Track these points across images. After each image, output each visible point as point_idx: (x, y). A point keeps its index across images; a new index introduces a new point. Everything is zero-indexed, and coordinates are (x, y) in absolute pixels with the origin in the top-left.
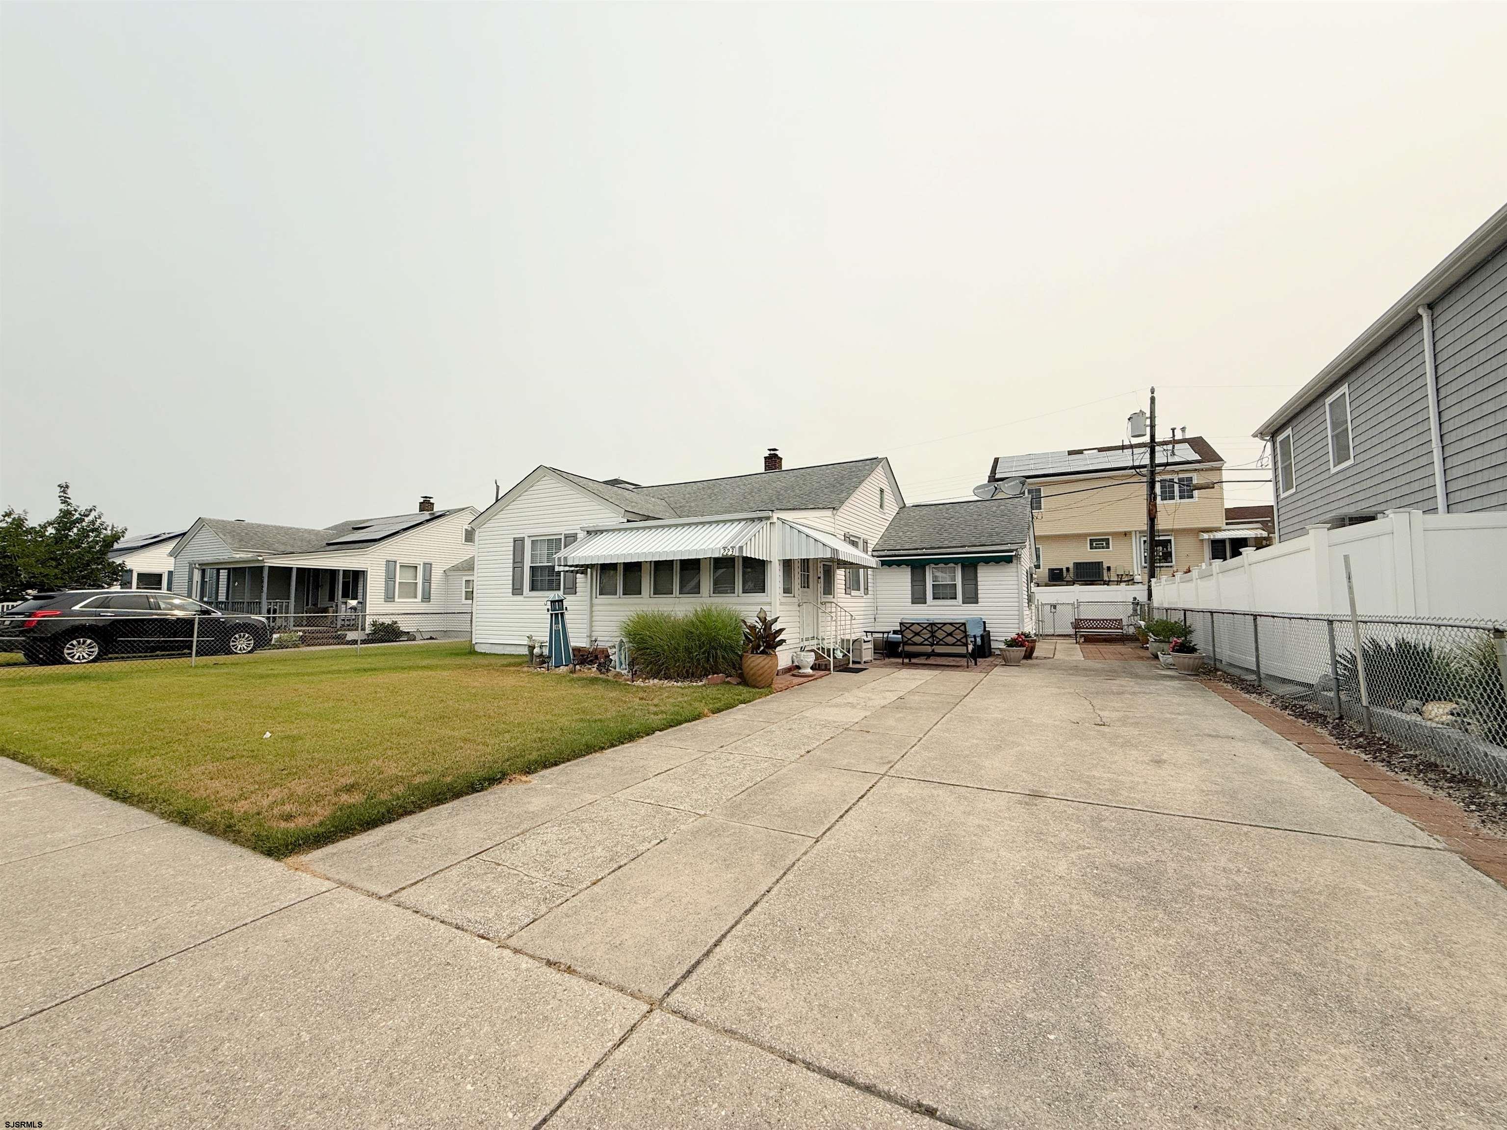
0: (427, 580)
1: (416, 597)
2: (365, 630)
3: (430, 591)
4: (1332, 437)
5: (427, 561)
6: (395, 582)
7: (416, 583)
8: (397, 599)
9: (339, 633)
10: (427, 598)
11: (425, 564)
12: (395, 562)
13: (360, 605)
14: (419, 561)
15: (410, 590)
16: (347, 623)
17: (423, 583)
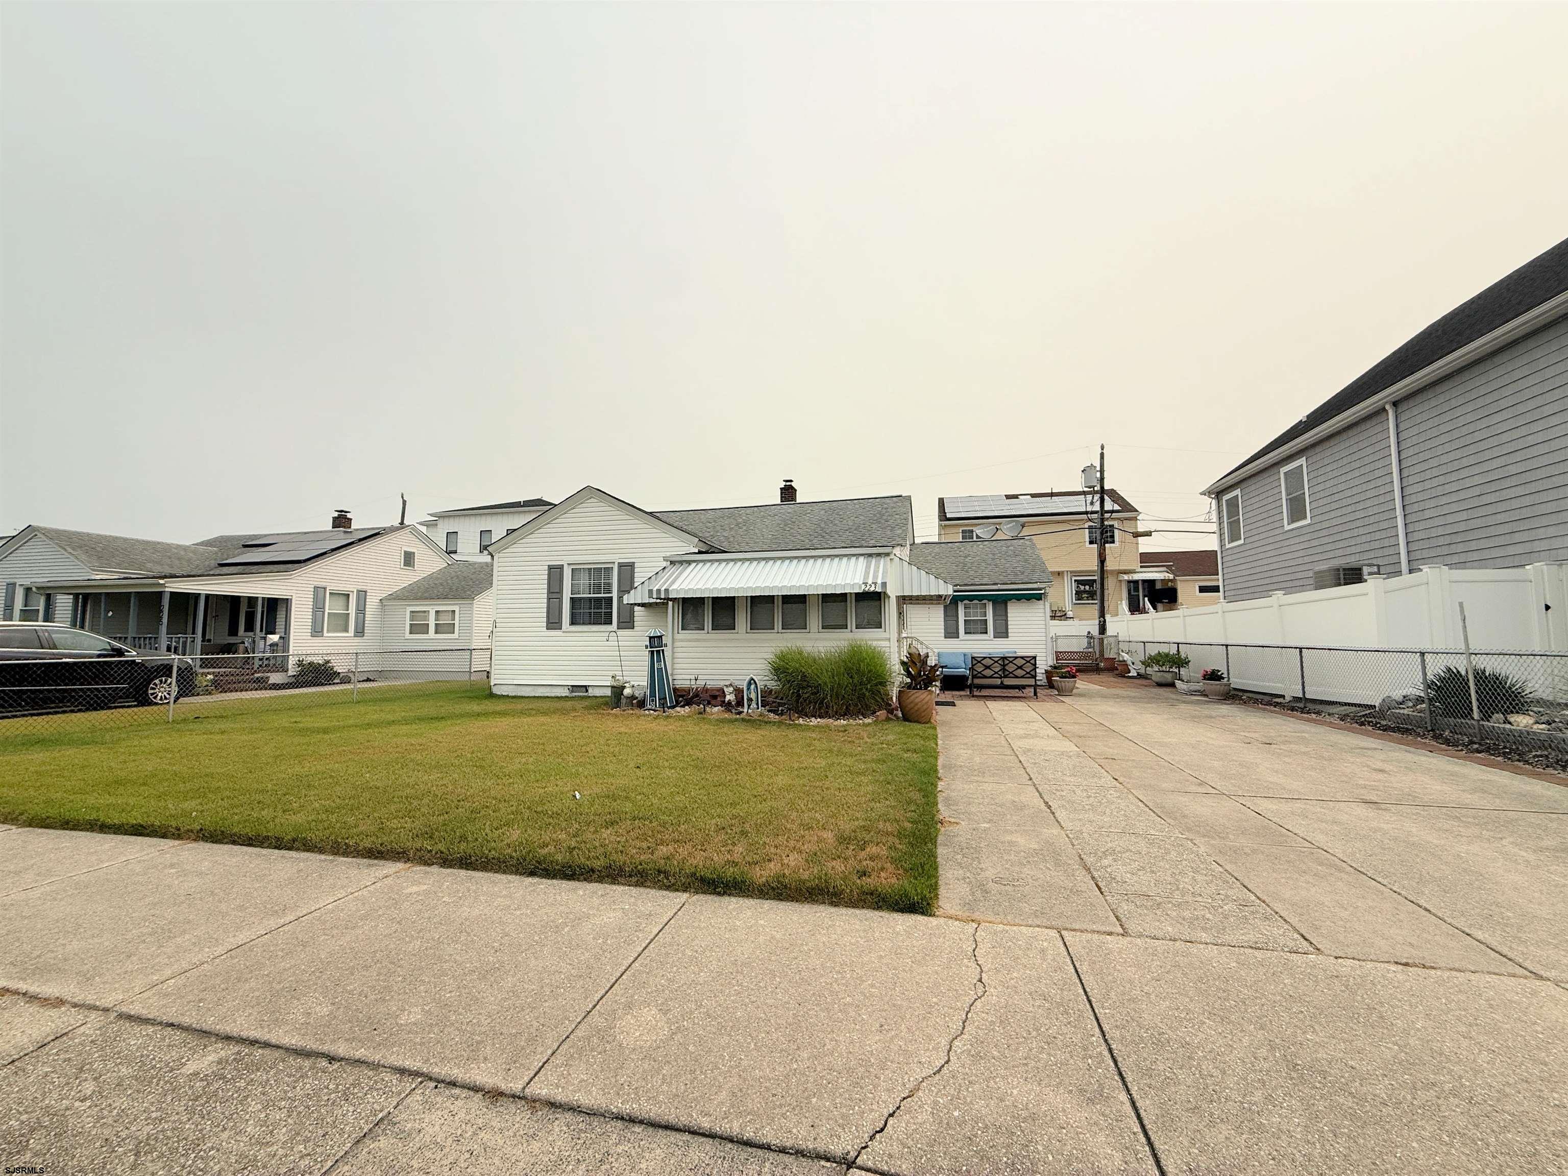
0: (361, 610)
1: (346, 630)
2: (287, 671)
3: (364, 621)
4: (1287, 500)
5: (360, 588)
6: (324, 612)
7: (349, 614)
8: (326, 634)
9: (256, 675)
10: (360, 632)
11: (358, 591)
12: (325, 588)
13: (282, 641)
14: (351, 587)
15: (341, 622)
16: (266, 662)
17: (357, 614)
